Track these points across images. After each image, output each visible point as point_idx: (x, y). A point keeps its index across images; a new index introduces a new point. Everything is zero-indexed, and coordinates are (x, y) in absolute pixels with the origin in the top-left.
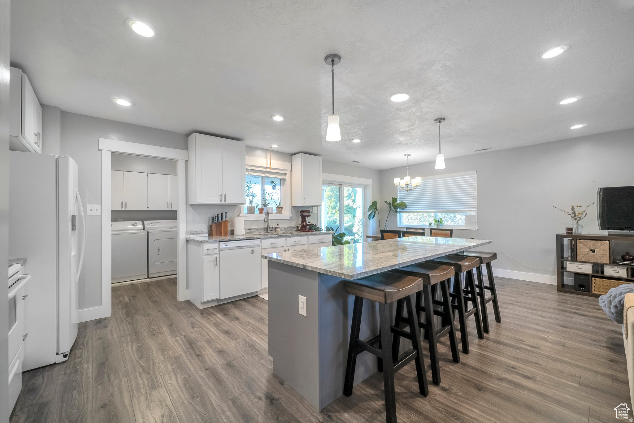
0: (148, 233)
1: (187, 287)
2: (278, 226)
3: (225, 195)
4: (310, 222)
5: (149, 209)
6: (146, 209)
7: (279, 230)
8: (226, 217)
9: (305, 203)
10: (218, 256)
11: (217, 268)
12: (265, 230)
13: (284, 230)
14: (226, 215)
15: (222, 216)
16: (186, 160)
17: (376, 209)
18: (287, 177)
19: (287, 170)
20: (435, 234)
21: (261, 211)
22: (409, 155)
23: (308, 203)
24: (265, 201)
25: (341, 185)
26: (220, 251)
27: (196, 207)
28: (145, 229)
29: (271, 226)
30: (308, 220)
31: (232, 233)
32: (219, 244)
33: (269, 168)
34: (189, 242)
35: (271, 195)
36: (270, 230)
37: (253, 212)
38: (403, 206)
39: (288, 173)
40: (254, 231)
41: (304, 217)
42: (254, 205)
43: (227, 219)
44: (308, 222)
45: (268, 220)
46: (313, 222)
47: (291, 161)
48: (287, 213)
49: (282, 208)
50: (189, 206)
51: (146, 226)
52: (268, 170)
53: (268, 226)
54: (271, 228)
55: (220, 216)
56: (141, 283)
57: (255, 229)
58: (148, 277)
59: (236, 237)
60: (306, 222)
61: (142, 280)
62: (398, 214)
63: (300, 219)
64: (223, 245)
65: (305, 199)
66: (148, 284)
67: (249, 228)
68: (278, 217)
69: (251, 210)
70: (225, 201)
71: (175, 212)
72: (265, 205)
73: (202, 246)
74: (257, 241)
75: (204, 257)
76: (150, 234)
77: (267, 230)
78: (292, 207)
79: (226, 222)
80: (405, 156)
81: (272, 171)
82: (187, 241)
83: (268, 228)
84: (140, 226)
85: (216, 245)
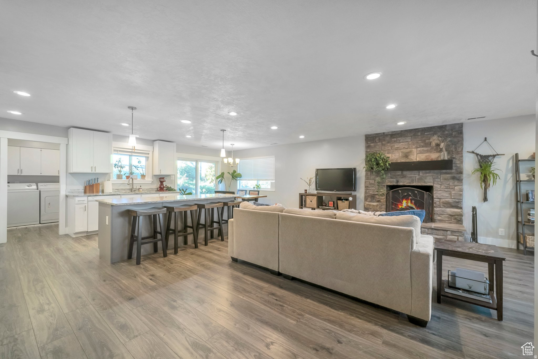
0: (40, 192)
1: (66, 226)
2: (141, 188)
3: (95, 167)
4: (167, 185)
5: (42, 175)
6: (40, 175)
7: (141, 190)
8: (97, 181)
9: (160, 173)
10: (86, 205)
11: (86, 212)
12: (130, 190)
13: (146, 190)
14: (98, 179)
15: (95, 180)
16: (66, 144)
17: (223, 177)
18: (150, 156)
19: (150, 151)
20: (251, 193)
21: (128, 177)
22: (234, 145)
23: (163, 173)
24: (132, 171)
25: (197, 161)
26: (88, 202)
27: (74, 174)
28: (39, 189)
29: (135, 187)
30: (164, 184)
31: (103, 191)
32: (88, 197)
33: (133, 149)
34: (68, 197)
35: (137, 167)
36: (134, 190)
37: (122, 178)
38: (240, 176)
39: (151, 153)
40: (120, 190)
41: (162, 182)
42: (122, 173)
43: (99, 182)
44: (166, 185)
45: (133, 183)
46: (169, 185)
47: (153, 145)
48: (149, 179)
49: (145, 176)
50: (69, 174)
51: (39, 187)
52: (133, 151)
53: (132, 187)
54: (135, 189)
55: (93, 181)
56: (33, 227)
57: (122, 189)
58: (40, 223)
59: (105, 194)
60: (163, 185)
61: (35, 225)
62: (238, 181)
63: (159, 183)
64: (90, 198)
65: (160, 170)
66: (40, 228)
67: (118, 188)
68: (142, 181)
69: (119, 177)
70: (95, 171)
71: (58, 177)
72: (131, 173)
73: (74, 198)
75: (76, 205)
76: (41, 192)
77: (131, 190)
78: (154, 175)
79: (98, 185)
80: (231, 145)
81: (136, 151)
82: (67, 196)
83: (132, 188)
84: (35, 187)
85: (85, 198)
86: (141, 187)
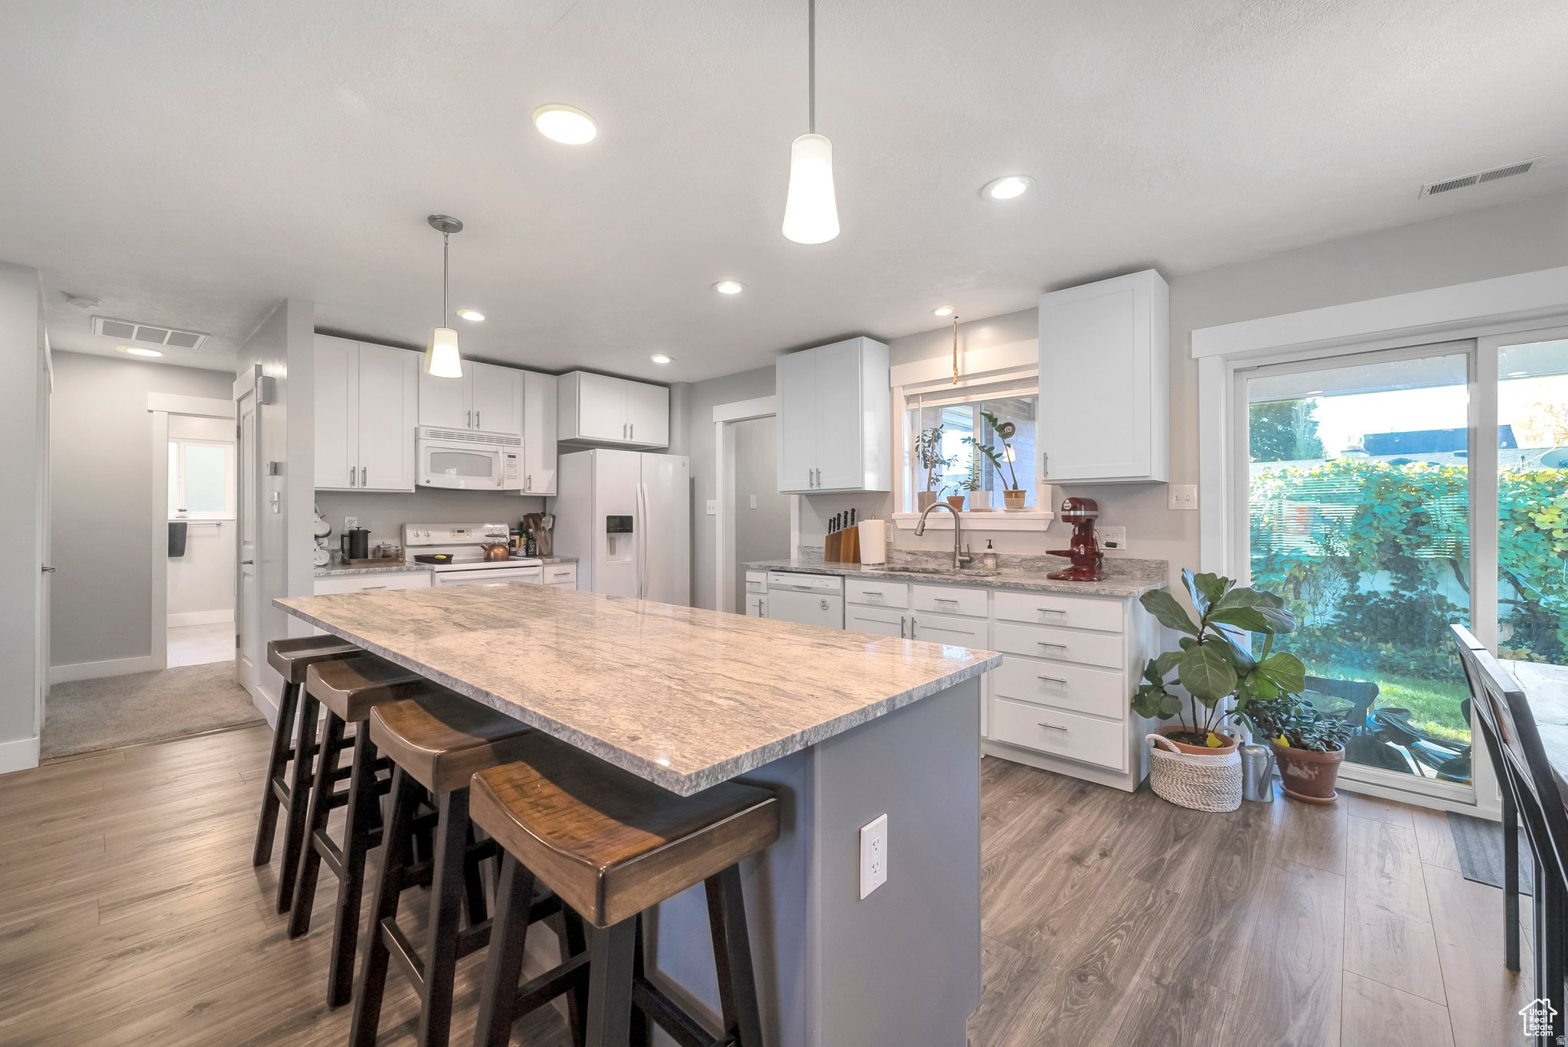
2: (991, 550)
3: (818, 473)
7: (993, 561)
8: (852, 519)
10: (765, 598)
13: (1019, 565)
14: (853, 515)
15: (846, 517)
29: (964, 548)
31: (857, 559)
40: (925, 558)
44: (1108, 545)
53: (955, 547)
55: (842, 519)
60: (1091, 543)
67: (916, 550)
70: (819, 484)
74: (835, 580)
79: (852, 533)
81: (971, 383)
83: (955, 552)
86: (990, 547)
